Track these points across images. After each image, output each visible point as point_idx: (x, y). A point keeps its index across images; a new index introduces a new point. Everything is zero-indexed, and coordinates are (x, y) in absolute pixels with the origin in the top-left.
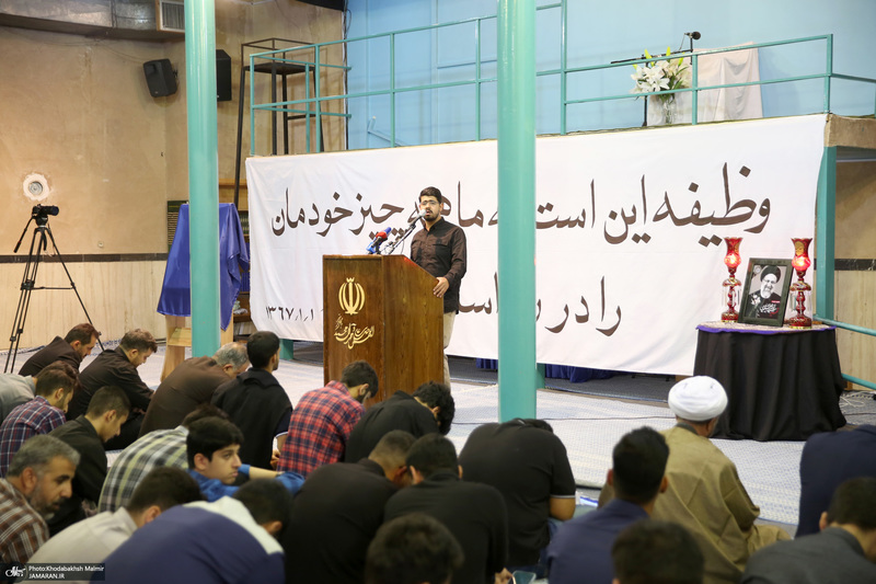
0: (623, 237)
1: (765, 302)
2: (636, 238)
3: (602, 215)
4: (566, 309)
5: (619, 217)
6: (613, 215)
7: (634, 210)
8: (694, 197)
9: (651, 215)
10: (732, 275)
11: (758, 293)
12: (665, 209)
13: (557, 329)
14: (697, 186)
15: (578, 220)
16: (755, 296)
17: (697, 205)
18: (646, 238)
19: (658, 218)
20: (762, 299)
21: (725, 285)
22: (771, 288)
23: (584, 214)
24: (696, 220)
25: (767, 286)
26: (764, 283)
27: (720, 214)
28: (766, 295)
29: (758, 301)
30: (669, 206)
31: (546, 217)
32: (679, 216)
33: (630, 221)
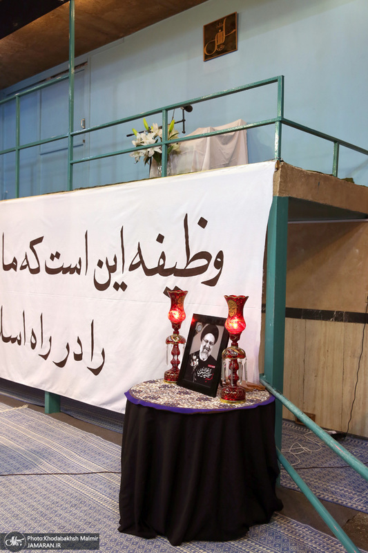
0: (107, 284)
1: (202, 364)
2: (116, 286)
3: (93, 264)
4: (68, 347)
5: (104, 265)
6: (100, 264)
7: (115, 260)
8: (161, 248)
9: (127, 265)
10: (176, 332)
11: (197, 353)
12: (138, 260)
13: (62, 364)
14: (163, 237)
15: (76, 267)
16: (194, 357)
17: (163, 256)
18: (124, 286)
19: (133, 267)
20: (200, 361)
21: (168, 342)
22: (209, 350)
23: (80, 262)
24: (161, 270)
25: (206, 346)
26: (204, 343)
27: (181, 266)
28: (203, 357)
29: (196, 363)
30: (141, 257)
31: (55, 264)
32: (149, 266)
33: (112, 269)
